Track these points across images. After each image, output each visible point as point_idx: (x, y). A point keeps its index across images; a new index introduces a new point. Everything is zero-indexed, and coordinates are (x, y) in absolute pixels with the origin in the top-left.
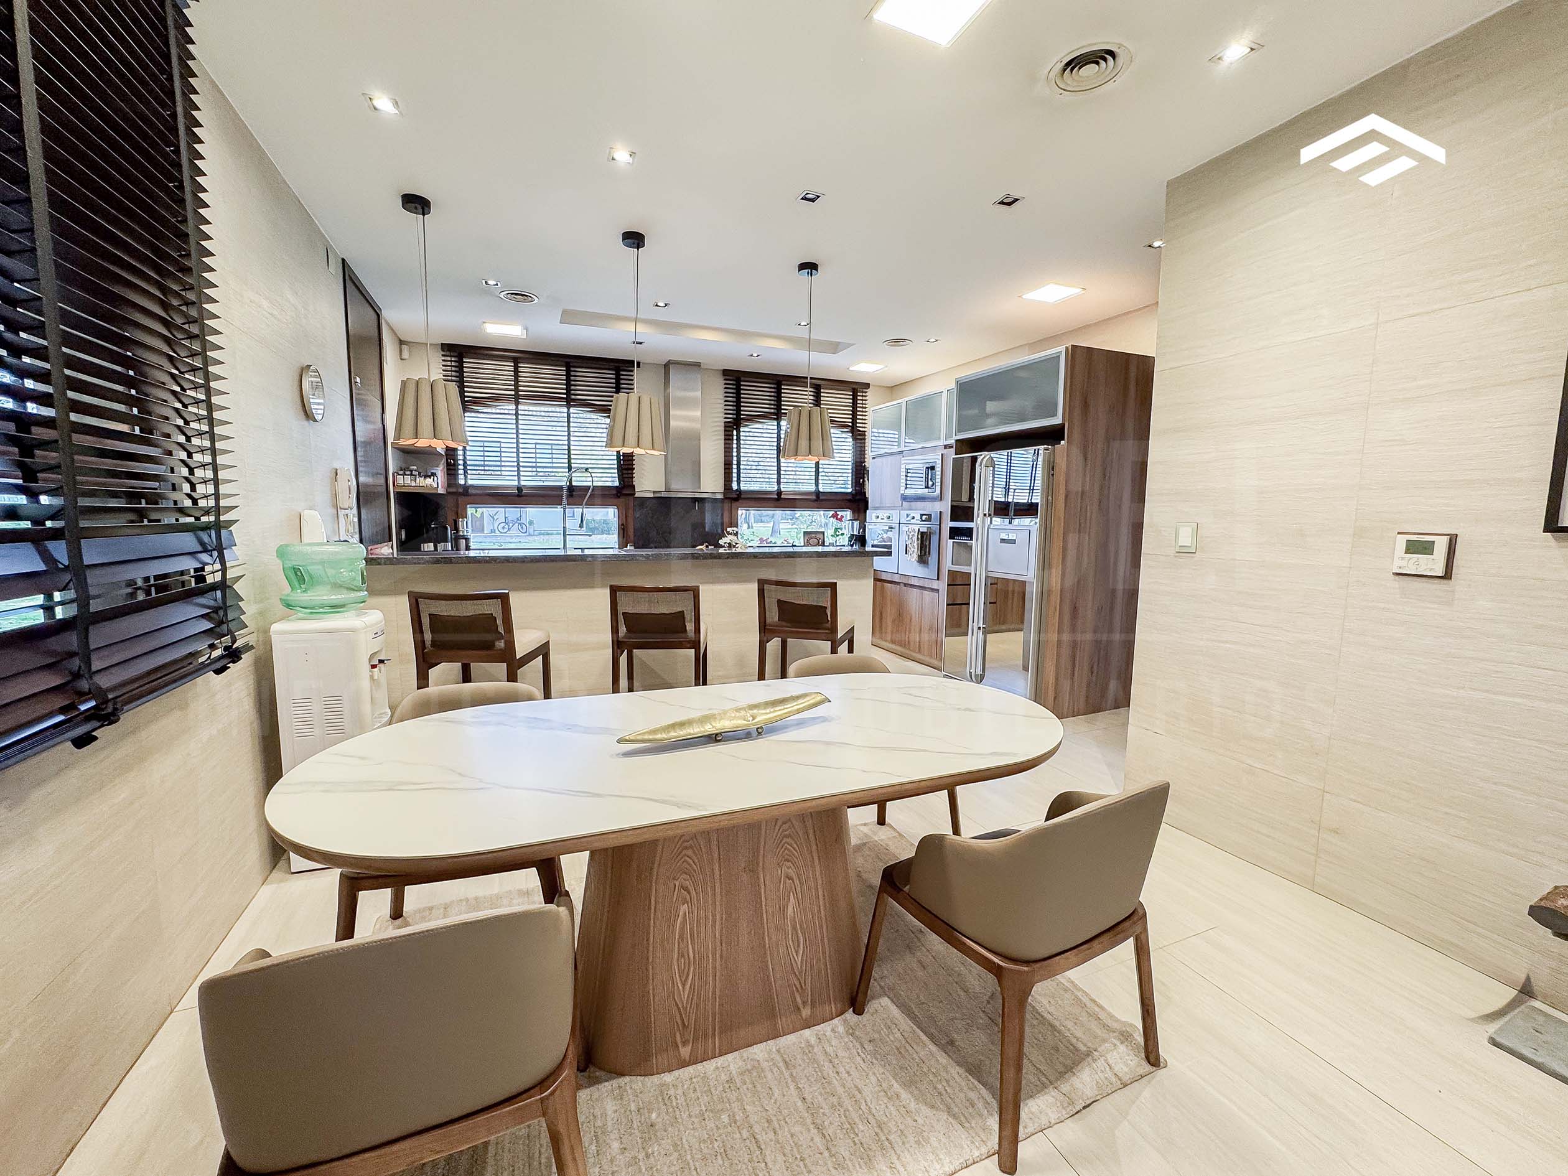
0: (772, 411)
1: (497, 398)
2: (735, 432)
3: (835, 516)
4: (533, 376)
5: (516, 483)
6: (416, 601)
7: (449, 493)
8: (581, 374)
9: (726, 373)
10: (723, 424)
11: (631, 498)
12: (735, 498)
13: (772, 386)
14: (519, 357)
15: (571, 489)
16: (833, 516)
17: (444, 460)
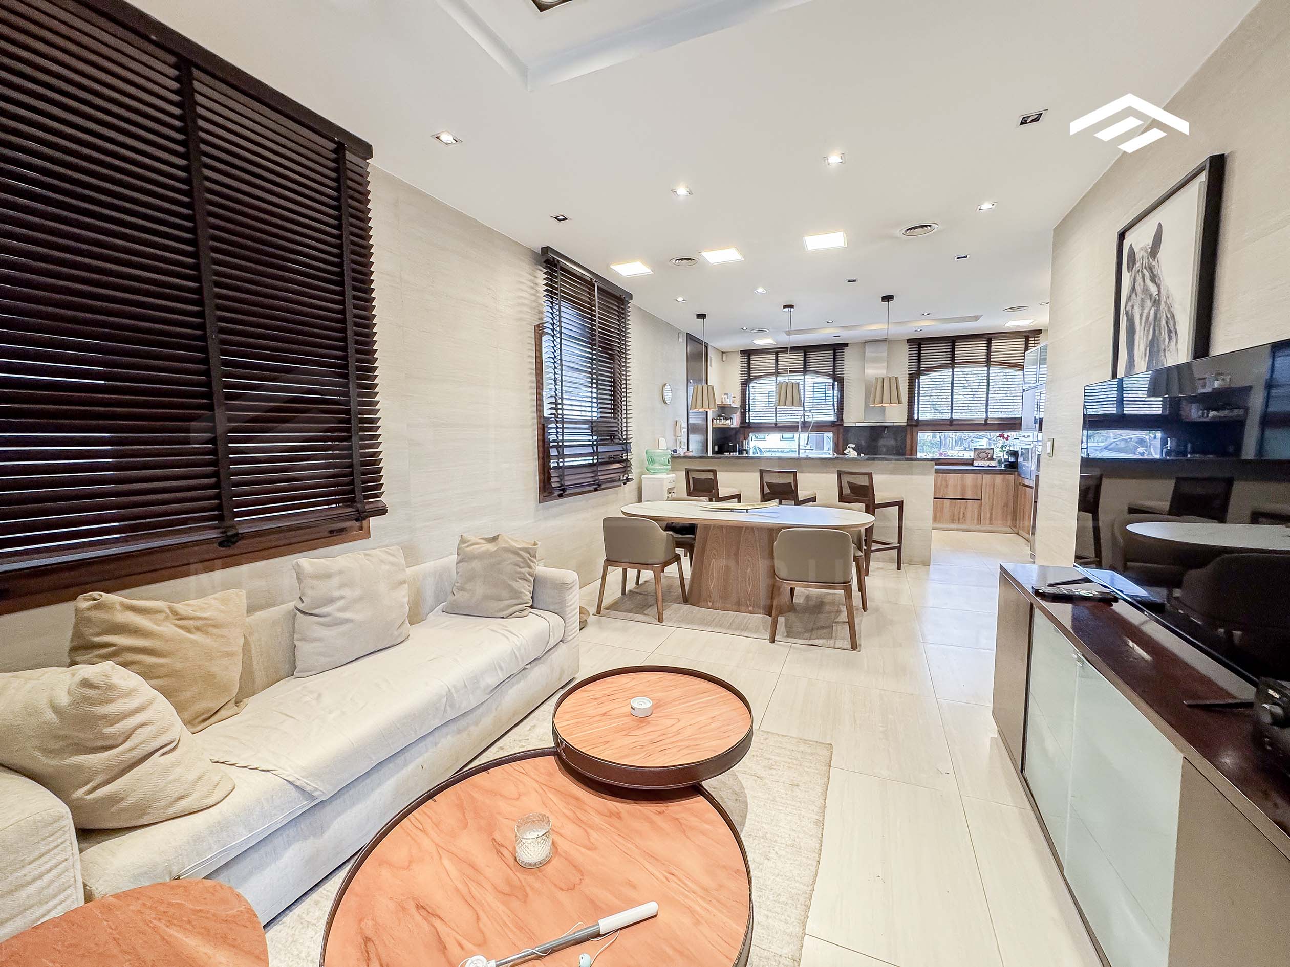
0: (948, 362)
1: (767, 375)
2: (917, 380)
3: (1002, 436)
4: (787, 360)
5: (774, 420)
6: (688, 472)
7: (741, 427)
8: (814, 356)
9: (910, 341)
10: (908, 375)
11: (841, 427)
12: (914, 425)
13: (949, 344)
14: (777, 352)
15: (804, 423)
16: (1000, 436)
17: (739, 410)
